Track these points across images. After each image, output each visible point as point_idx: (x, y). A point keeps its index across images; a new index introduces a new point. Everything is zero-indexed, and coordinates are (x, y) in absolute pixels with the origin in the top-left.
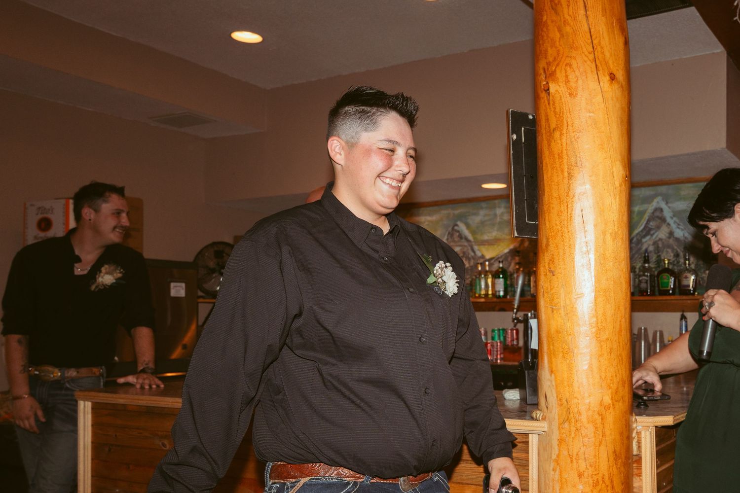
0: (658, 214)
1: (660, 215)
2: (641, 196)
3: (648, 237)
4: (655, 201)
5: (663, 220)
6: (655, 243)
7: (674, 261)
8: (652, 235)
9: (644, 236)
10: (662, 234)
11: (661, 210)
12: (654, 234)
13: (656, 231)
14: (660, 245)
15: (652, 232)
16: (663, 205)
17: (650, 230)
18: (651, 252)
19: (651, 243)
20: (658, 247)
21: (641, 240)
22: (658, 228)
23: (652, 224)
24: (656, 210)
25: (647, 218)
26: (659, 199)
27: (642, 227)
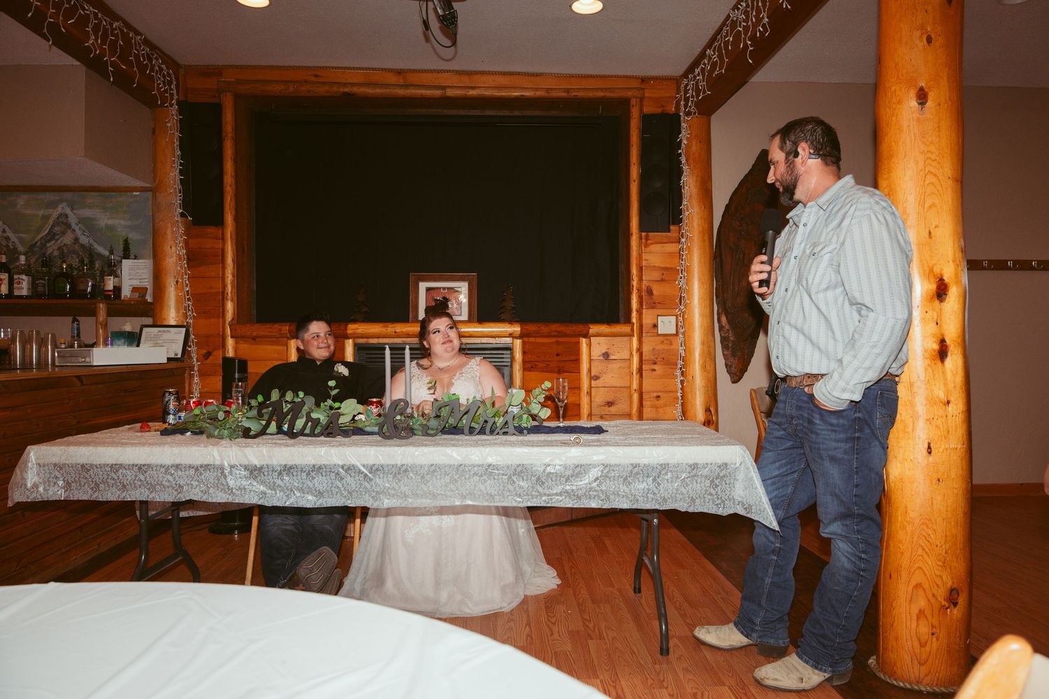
0: (63, 219)
1: (65, 221)
2: (46, 200)
3: (53, 242)
4: (60, 206)
5: (69, 226)
6: (59, 248)
7: (79, 267)
8: (57, 240)
9: (49, 241)
10: (67, 239)
11: (67, 216)
12: (59, 239)
13: (61, 237)
14: (65, 251)
15: (56, 237)
16: (68, 211)
17: (55, 234)
18: (55, 257)
19: (56, 248)
20: (63, 252)
21: (45, 245)
22: (63, 233)
23: (57, 229)
24: (61, 215)
25: (52, 223)
26: (64, 204)
27: (47, 231)
